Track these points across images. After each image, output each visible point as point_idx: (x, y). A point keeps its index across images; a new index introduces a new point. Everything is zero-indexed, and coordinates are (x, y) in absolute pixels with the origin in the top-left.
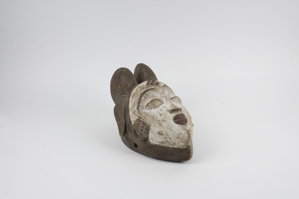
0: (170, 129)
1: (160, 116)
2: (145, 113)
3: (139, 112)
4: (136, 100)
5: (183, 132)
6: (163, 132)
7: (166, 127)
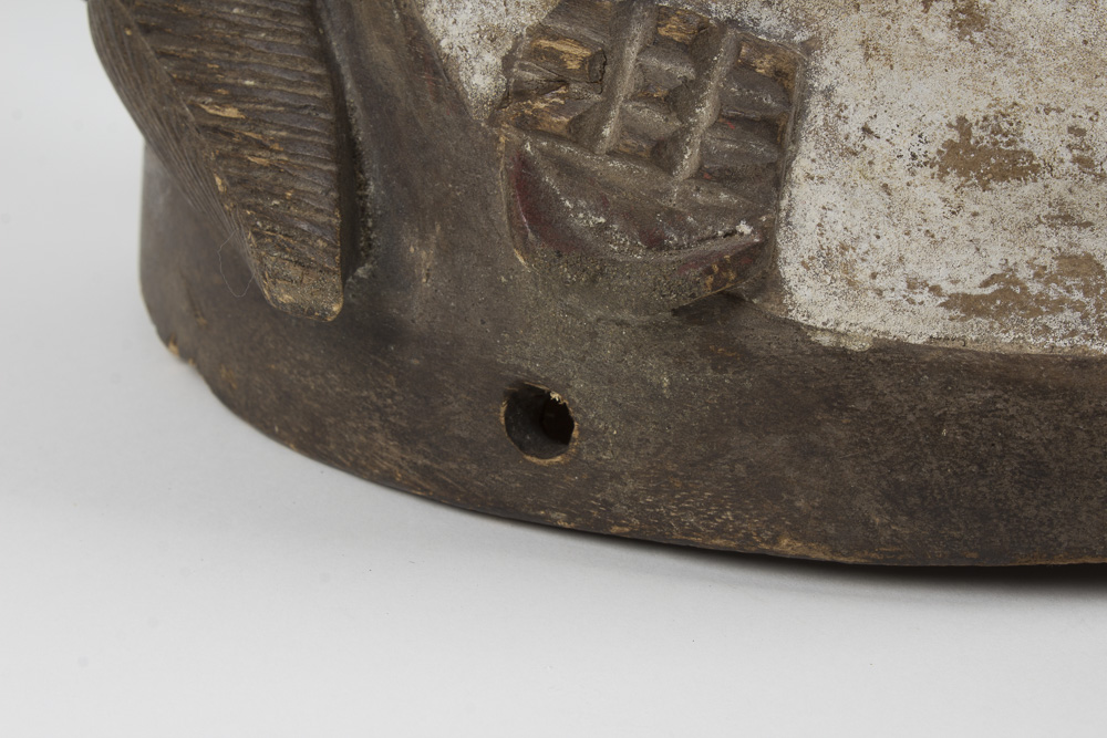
6: (1027, 134)
7: (1060, 52)
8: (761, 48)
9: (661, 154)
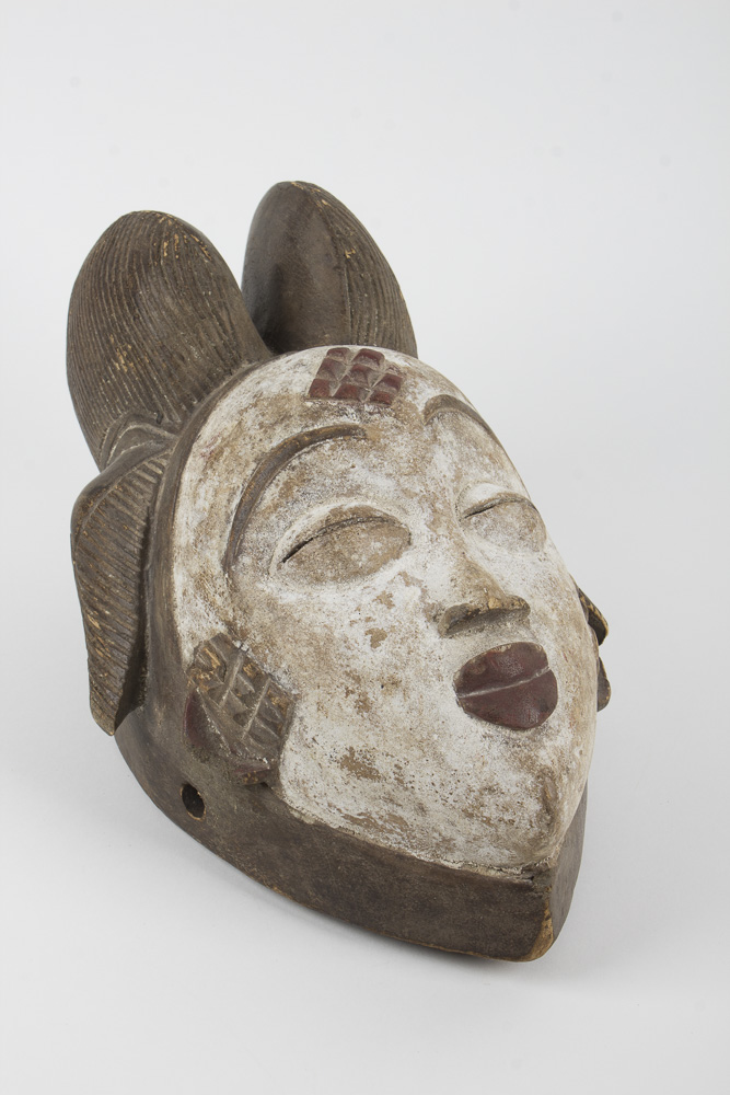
0: (426, 745)
1: (367, 648)
2: (271, 604)
3: (234, 589)
4: (223, 497)
5: (512, 781)
6: (377, 762)
7: (398, 731)
8: (279, 693)
9: (239, 718)
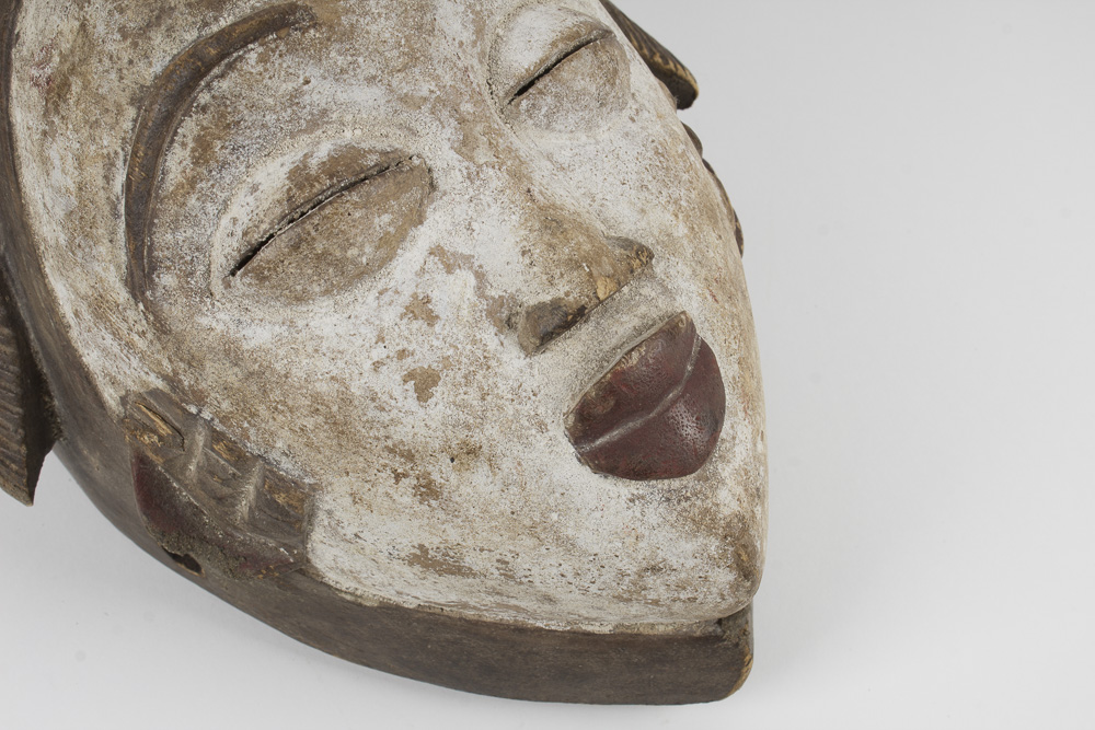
0: (542, 530)
1: (412, 403)
2: (231, 352)
3: (161, 328)
8: (284, 481)
9: (226, 502)
